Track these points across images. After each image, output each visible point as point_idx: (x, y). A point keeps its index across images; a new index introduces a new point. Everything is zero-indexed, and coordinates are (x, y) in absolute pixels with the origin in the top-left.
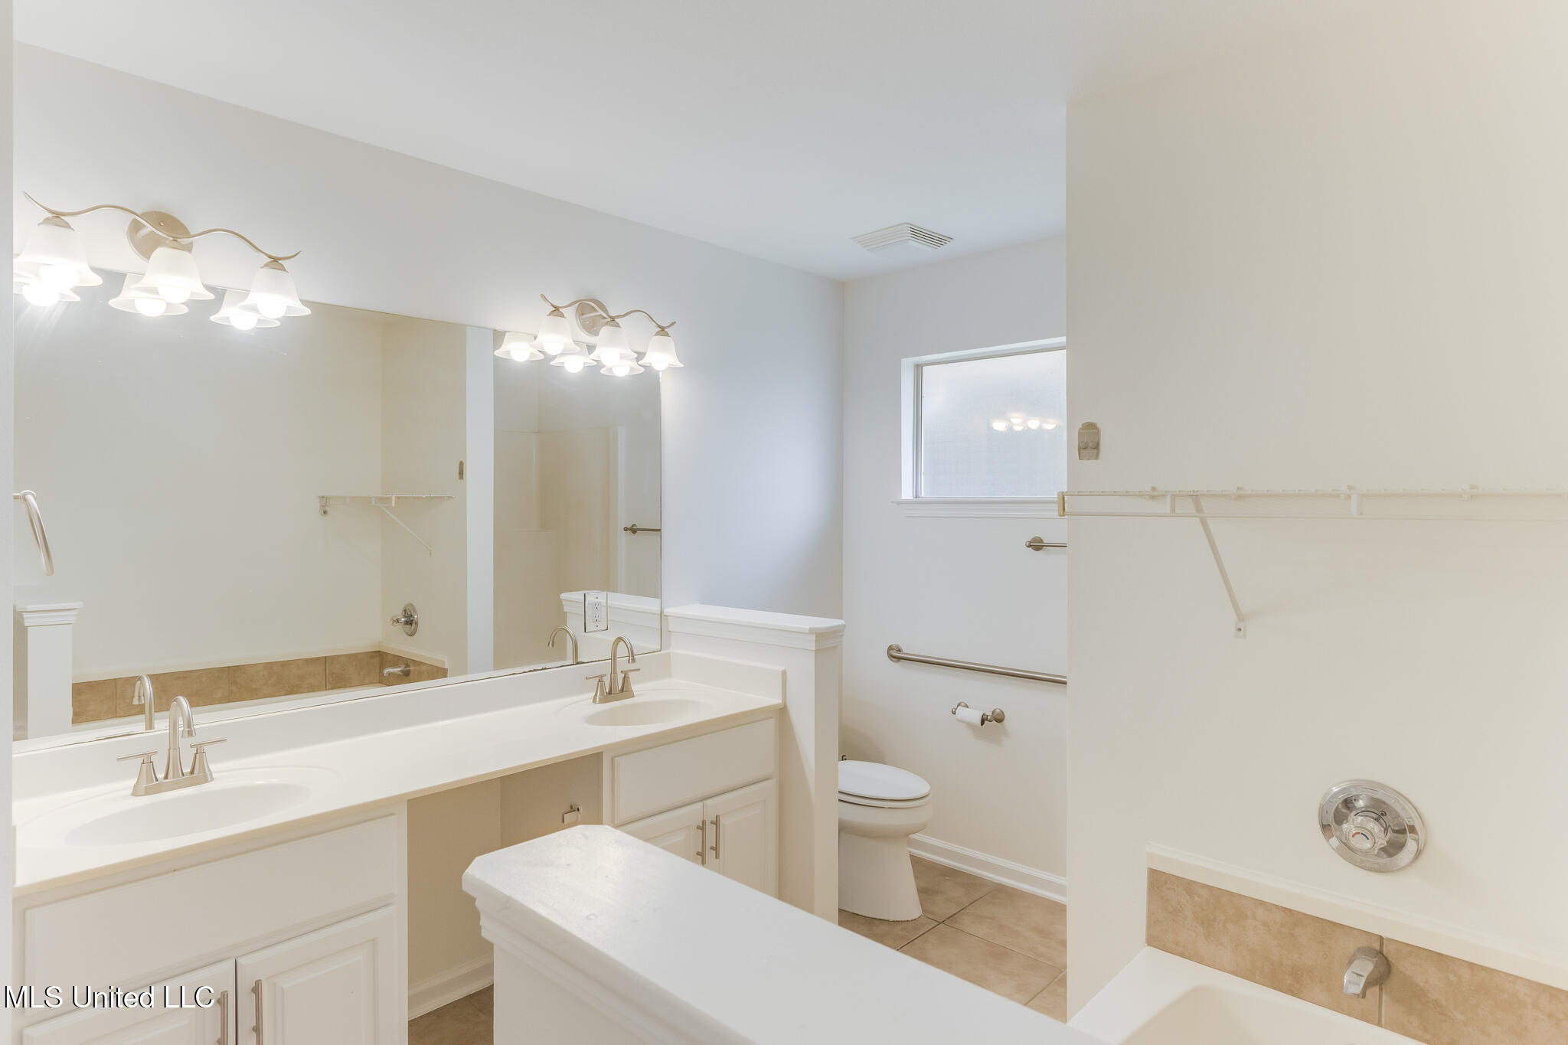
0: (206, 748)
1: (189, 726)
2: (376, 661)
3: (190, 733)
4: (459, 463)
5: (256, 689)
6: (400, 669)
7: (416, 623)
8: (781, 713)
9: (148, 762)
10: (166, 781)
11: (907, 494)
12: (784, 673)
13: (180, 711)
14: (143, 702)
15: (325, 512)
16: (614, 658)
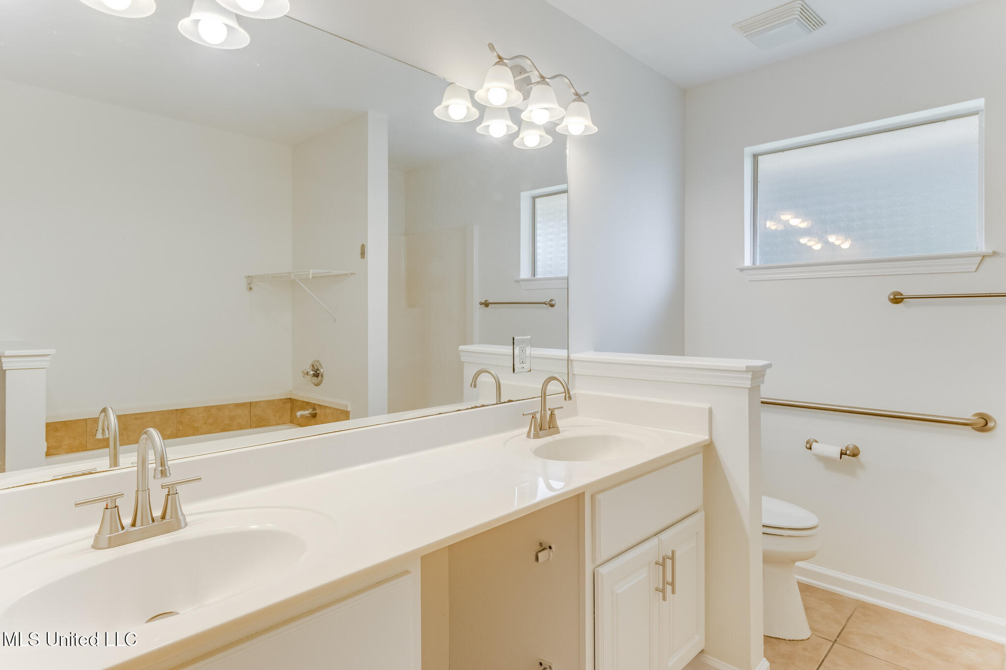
0: (179, 488)
1: (162, 464)
2: (288, 406)
3: (163, 473)
4: (360, 246)
5: (197, 427)
6: (308, 412)
7: (322, 376)
8: (708, 450)
9: (112, 507)
10: (134, 529)
11: (748, 262)
12: (710, 411)
13: (150, 443)
14: (107, 436)
15: (250, 289)
16: (544, 395)
